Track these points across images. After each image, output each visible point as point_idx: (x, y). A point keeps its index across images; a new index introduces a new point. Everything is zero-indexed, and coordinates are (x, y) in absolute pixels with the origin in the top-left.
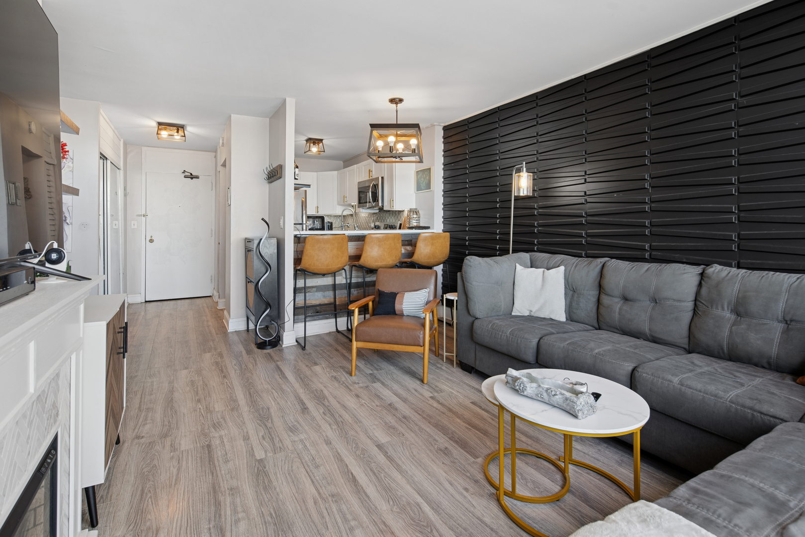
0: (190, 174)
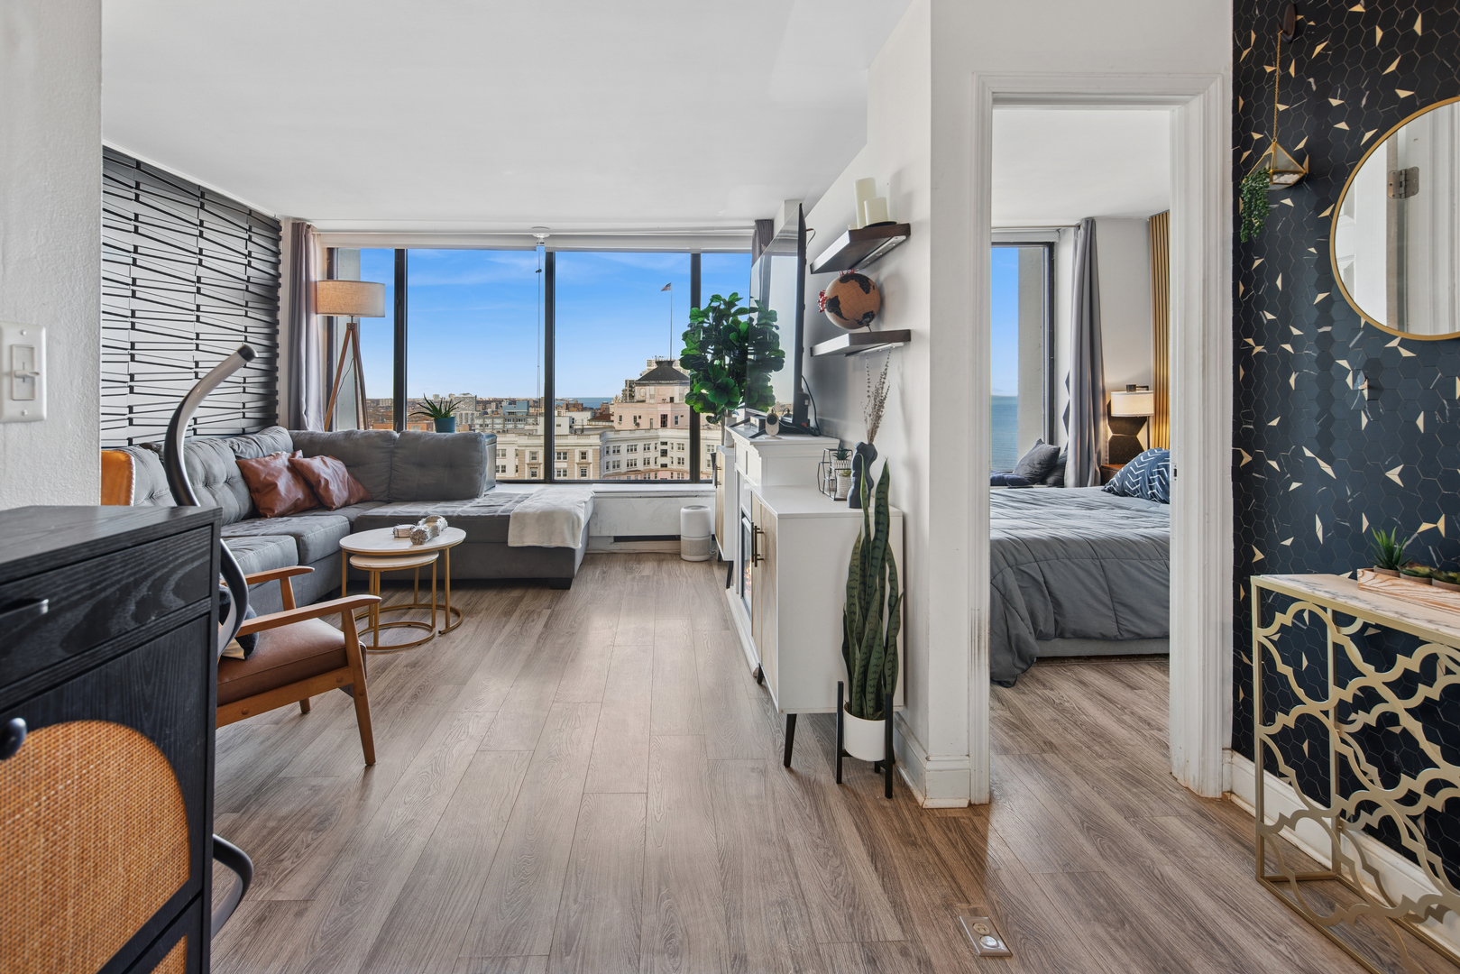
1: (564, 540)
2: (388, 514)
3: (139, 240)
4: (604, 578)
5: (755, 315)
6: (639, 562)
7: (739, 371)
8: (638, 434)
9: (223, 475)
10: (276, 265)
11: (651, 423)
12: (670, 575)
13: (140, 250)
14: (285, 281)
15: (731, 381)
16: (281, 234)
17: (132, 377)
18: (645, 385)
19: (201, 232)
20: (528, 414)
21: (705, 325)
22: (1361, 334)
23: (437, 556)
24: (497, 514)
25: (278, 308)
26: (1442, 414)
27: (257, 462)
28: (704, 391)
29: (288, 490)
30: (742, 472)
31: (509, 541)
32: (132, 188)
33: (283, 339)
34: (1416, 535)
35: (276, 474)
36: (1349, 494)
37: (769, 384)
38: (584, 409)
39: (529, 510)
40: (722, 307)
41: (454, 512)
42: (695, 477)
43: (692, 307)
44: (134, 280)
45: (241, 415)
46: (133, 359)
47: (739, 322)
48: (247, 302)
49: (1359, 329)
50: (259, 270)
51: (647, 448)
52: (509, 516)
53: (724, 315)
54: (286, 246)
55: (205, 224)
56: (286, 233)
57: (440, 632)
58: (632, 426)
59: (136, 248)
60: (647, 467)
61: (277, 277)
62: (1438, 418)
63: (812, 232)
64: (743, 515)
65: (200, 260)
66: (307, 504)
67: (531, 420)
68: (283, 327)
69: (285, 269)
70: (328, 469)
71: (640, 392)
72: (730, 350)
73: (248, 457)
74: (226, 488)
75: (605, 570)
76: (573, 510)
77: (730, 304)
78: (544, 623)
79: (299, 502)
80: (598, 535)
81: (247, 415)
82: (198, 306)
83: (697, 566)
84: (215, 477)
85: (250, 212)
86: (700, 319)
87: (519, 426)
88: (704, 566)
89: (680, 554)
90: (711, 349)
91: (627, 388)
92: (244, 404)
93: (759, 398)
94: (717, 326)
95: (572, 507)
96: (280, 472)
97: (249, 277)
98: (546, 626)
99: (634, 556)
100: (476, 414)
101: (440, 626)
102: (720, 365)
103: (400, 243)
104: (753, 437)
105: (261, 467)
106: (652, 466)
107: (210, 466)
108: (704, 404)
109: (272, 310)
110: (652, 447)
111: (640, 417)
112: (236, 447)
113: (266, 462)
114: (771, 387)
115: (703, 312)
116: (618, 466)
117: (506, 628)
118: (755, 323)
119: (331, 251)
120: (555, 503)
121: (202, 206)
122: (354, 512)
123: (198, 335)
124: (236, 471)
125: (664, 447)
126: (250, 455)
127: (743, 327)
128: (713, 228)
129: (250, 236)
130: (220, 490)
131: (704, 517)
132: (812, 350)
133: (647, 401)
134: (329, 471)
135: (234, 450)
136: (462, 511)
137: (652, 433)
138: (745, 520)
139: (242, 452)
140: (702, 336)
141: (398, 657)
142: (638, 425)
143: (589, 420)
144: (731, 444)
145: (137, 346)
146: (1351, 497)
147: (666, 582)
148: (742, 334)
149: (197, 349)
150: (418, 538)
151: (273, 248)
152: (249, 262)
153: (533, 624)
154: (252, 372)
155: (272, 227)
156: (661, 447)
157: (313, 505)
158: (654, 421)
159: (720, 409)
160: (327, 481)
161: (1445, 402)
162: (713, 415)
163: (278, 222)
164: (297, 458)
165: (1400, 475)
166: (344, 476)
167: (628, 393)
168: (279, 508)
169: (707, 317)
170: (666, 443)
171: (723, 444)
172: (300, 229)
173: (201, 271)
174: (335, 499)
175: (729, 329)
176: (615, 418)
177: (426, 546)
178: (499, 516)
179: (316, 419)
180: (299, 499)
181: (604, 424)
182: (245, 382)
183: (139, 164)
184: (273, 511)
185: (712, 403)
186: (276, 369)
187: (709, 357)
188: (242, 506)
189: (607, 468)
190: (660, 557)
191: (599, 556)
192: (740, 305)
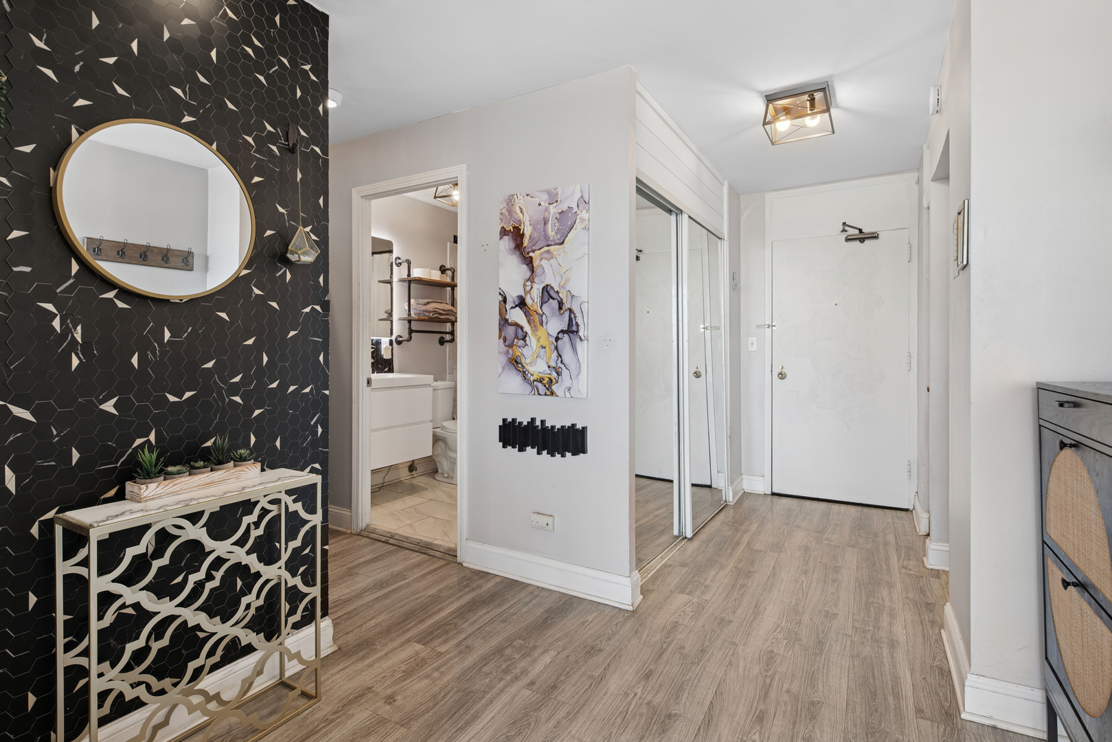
0: (857, 232)
22: (71, 281)
26: (154, 354)
34: (130, 450)
36: (55, 432)
49: (70, 277)
62: (150, 356)
146: (57, 435)
161: (156, 345)
165: (115, 406)
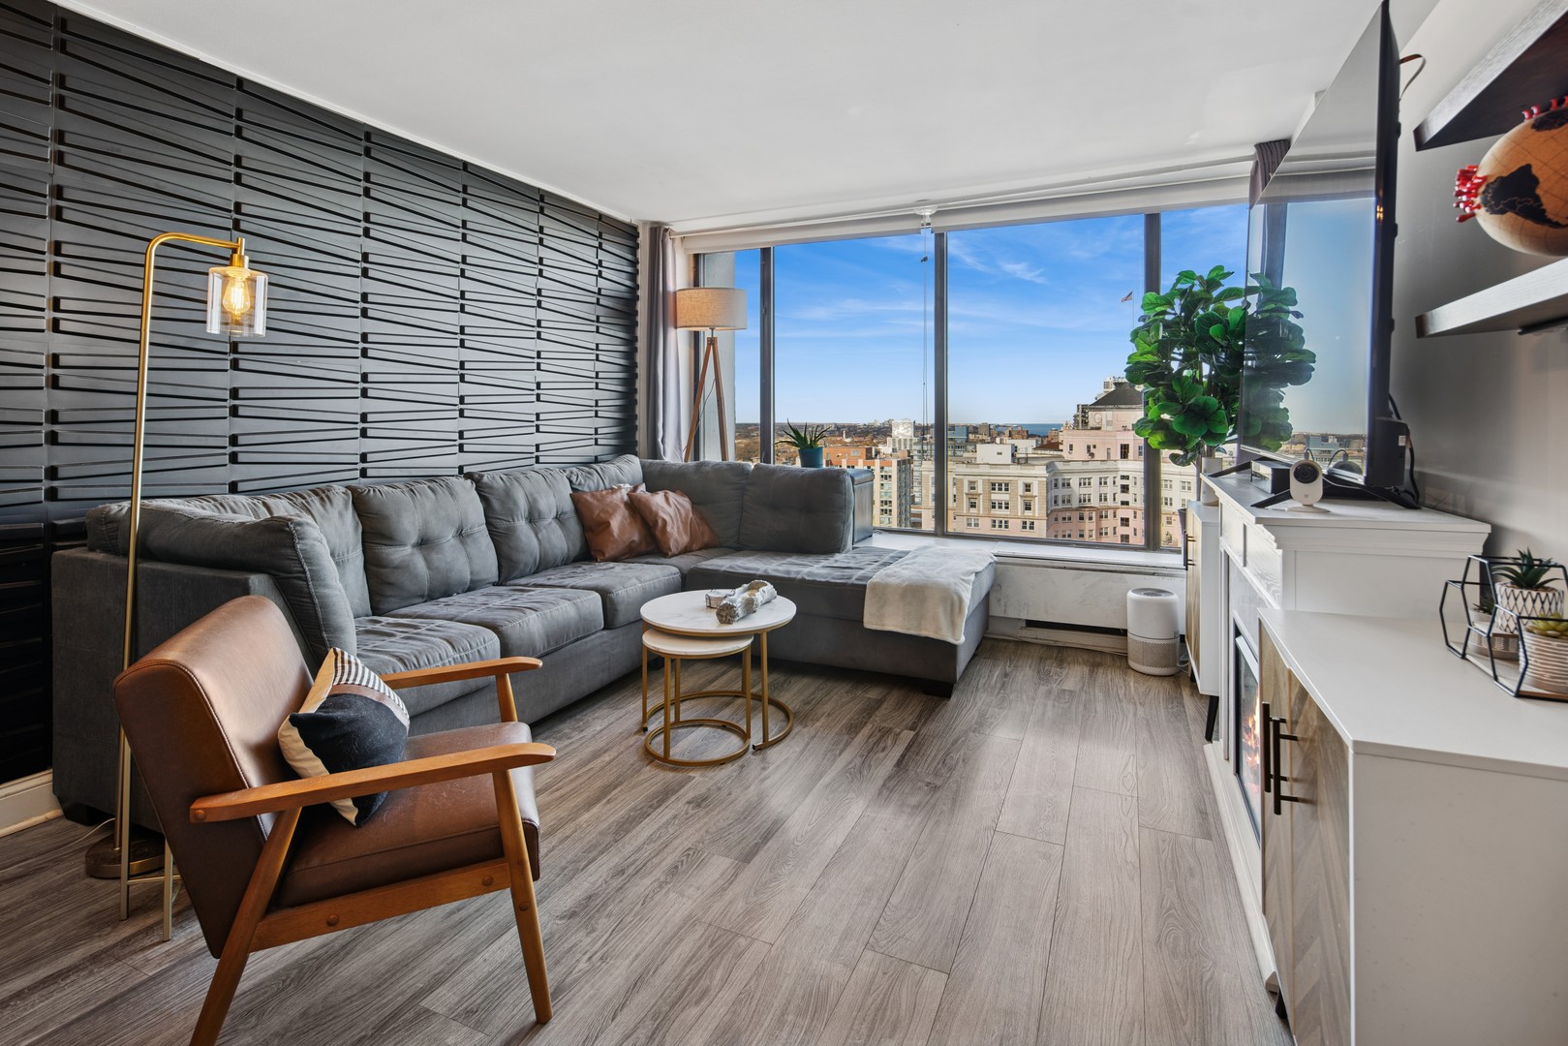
1: (938, 629)
2: (723, 569)
3: (468, 250)
4: (1003, 685)
5: (1253, 299)
6: (1061, 663)
7: (1226, 388)
8: (1091, 466)
9: (550, 511)
10: (633, 276)
11: (1108, 454)
12: (1107, 694)
13: (469, 260)
14: (643, 293)
15: (1213, 401)
16: (639, 240)
17: (462, 399)
18: (1100, 410)
19: (541, 240)
20: (967, 440)
21: (1169, 317)
23: (748, 642)
24: (850, 582)
25: (636, 324)
27: (593, 496)
28: (1166, 416)
29: (622, 530)
30: (1237, 559)
31: (865, 620)
32: (459, 192)
33: (641, 358)
35: (610, 511)
37: (1282, 405)
38: (1030, 436)
39: (893, 581)
40: (1197, 288)
41: (798, 573)
42: (1152, 542)
43: (1147, 290)
44: (463, 293)
45: (593, 442)
46: (462, 379)
47: (1226, 311)
48: (598, 317)
50: (614, 281)
51: (1103, 482)
52: (865, 586)
53: (1200, 300)
54: (643, 254)
55: (546, 231)
56: (644, 239)
57: (754, 747)
58: (1087, 457)
59: (464, 258)
60: (1103, 504)
61: (634, 289)
63: (1416, 63)
64: (1238, 633)
65: (541, 271)
66: (643, 548)
67: (970, 448)
68: (642, 345)
69: (643, 280)
70: (670, 508)
71: (1094, 418)
72: (1210, 353)
73: (586, 489)
74: (555, 526)
75: (1008, 669)
76: (953, 587)
77: (1211, 284)
78: (899, 755)
79: (633, 545)
80: (1003, 615)
81: (600, 442)
82: (539, 322)
83: (1154, 683)
84: (540, 513)
85: (601, 217)
86: (1159, 309)
87: (958, 453)
88: (1166, 685)
89: (1126, 658)
90: (1177, 353)
91: (1080, 413)
92: (596, 429)
93: (1267, 429)
94: (1188, 317)
95: (952, 580)
96: (615, 508)
97: (600, 289)
98: (899, 764)
99: (1055, 651)
100: (915, 440)
101: (756, 739)
102: (1194, 377)
103: (765, 240)
104: (1261, 505)
105: (595, 502)
106: (1110, 502)
107: (535, 500)
108: (1166, 436)
109: (630, 327)
110: (1110, 481)
111: (1095, 447)
112: (574, 479)
113: (602, 496)
114: (1286, 410)
115: (1164, 298)
116: (1069, 501)
117: (844, 755)
118: (1251, 311)
119: (697, 257)
120: (928, 573)
121: (542, 211)
122: (688, 562)
123: (539, 353)
124: (568, 505)
125: (1125, 482)
126: (589, 487)
127: (1233, 317)
128: (1179, 168)
129: (600, 244)
130: (545, 528)
131: (1167, 610)
132: (1421, 324)
133: (1103, 429)
134: (671, 510)
135: (571, 482)
136: (809, 574)
137: (1109, 465)
138: (1240, 641)
139: (580, 484)
140: (1161, 334)
141: (691, 779)
142: (1092, 455)
143: (1035, 449)
144: (1212, 501)
145: (467, 365)
147: (1100, 707)
148: (1231, 327)
149: (539, 368)
150: (726, 614)
151: (629, 257)
152: (600, 272)
153: (882, 755)
154: (607, 395)
155: (628, 233)
156: (1120, 482)
157: (650, 548)
158: (1111, 451)
159: (1193, 444)
160: (664, 521)
162: (1181, 453)
163: (635, 228)
164: (638, 492)
166: (687, 516)
167: (1080, 419)
168: (610, 552)
169: (1171, 304)
170: (1127, 478)
171: (1199, 499)
172: (658, 232)
173: (542, 283)
174: (672, 544)
175: (1210, 320)
176: (1065, 447)
177: (737, 627)
178: (853, 585)
179: (675, 448)
180: (634, 541)
181: (1052, 452)
182: (597, 405)
183: (465, 165)
184: (604, 555)
185: (1180, 435)
186: (635, 391)
187: (1175, 366)
188: (571, 547)
189: (1055, 502)
190: (1095, 660)
191: (1004, 644)
192: (1227, 284)
